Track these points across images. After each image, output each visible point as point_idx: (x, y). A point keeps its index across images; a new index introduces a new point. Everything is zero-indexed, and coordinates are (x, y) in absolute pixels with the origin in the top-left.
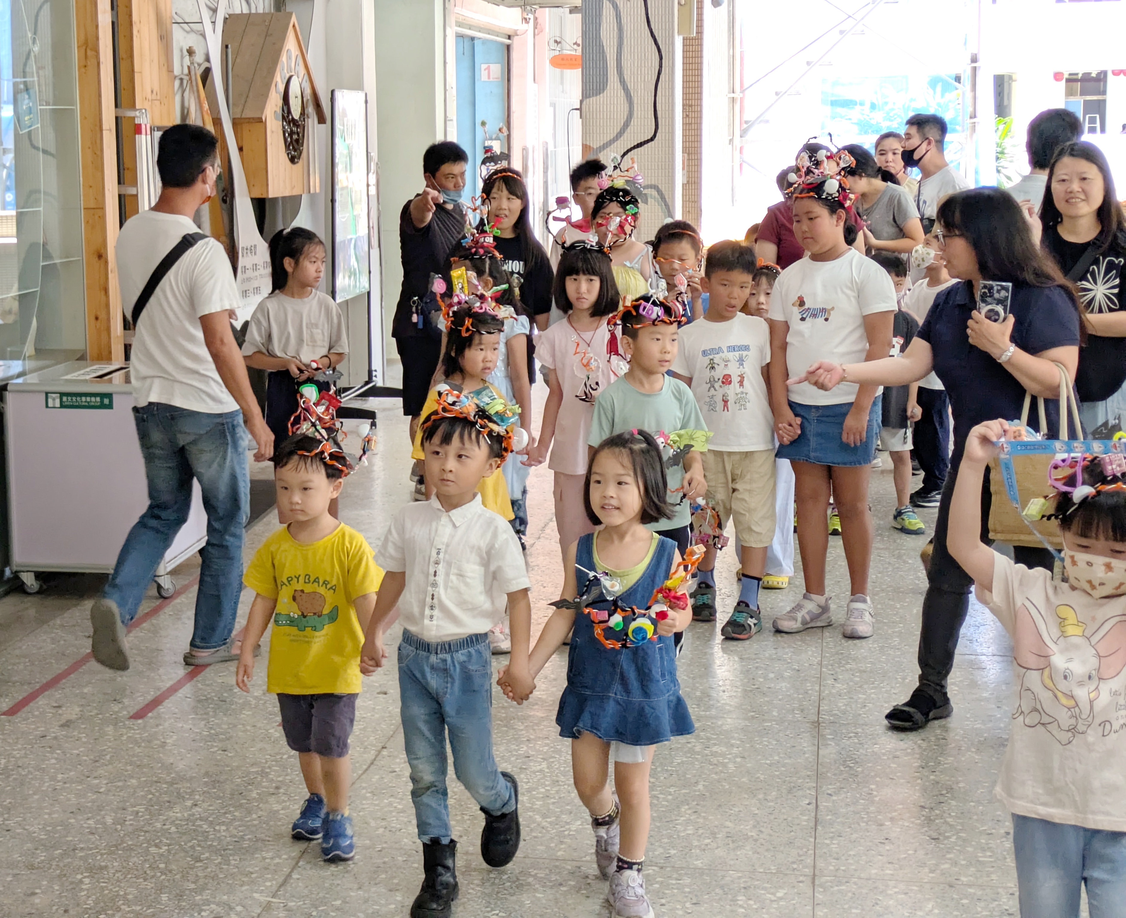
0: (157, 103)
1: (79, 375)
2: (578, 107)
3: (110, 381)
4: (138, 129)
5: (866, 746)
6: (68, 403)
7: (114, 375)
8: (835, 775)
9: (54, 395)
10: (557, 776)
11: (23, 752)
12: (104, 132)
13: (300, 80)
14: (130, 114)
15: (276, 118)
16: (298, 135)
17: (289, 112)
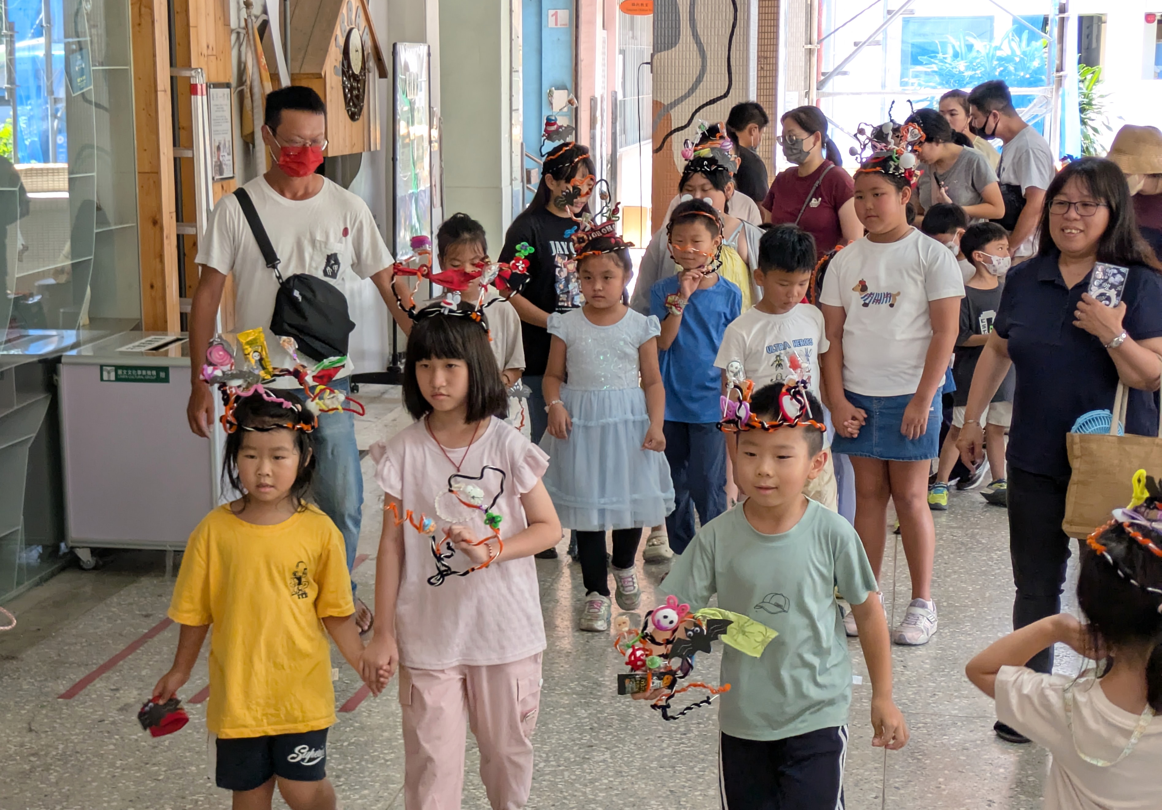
0: (213, 58)
1: (134, 347)
2: (649, 61)
3: (166, 354)
4: (193, 90)
5: (935, 737)
6: (123, 377)
7: (170, 347)
8: (902, 767)
9: (109, 368)
10: (620, 767)
11: (82, 737)
12: (159, 93)
13: (361, 32)
14: (186, 73)
15: (336, 74)
16: (359, 91)
17: (349, 66)
